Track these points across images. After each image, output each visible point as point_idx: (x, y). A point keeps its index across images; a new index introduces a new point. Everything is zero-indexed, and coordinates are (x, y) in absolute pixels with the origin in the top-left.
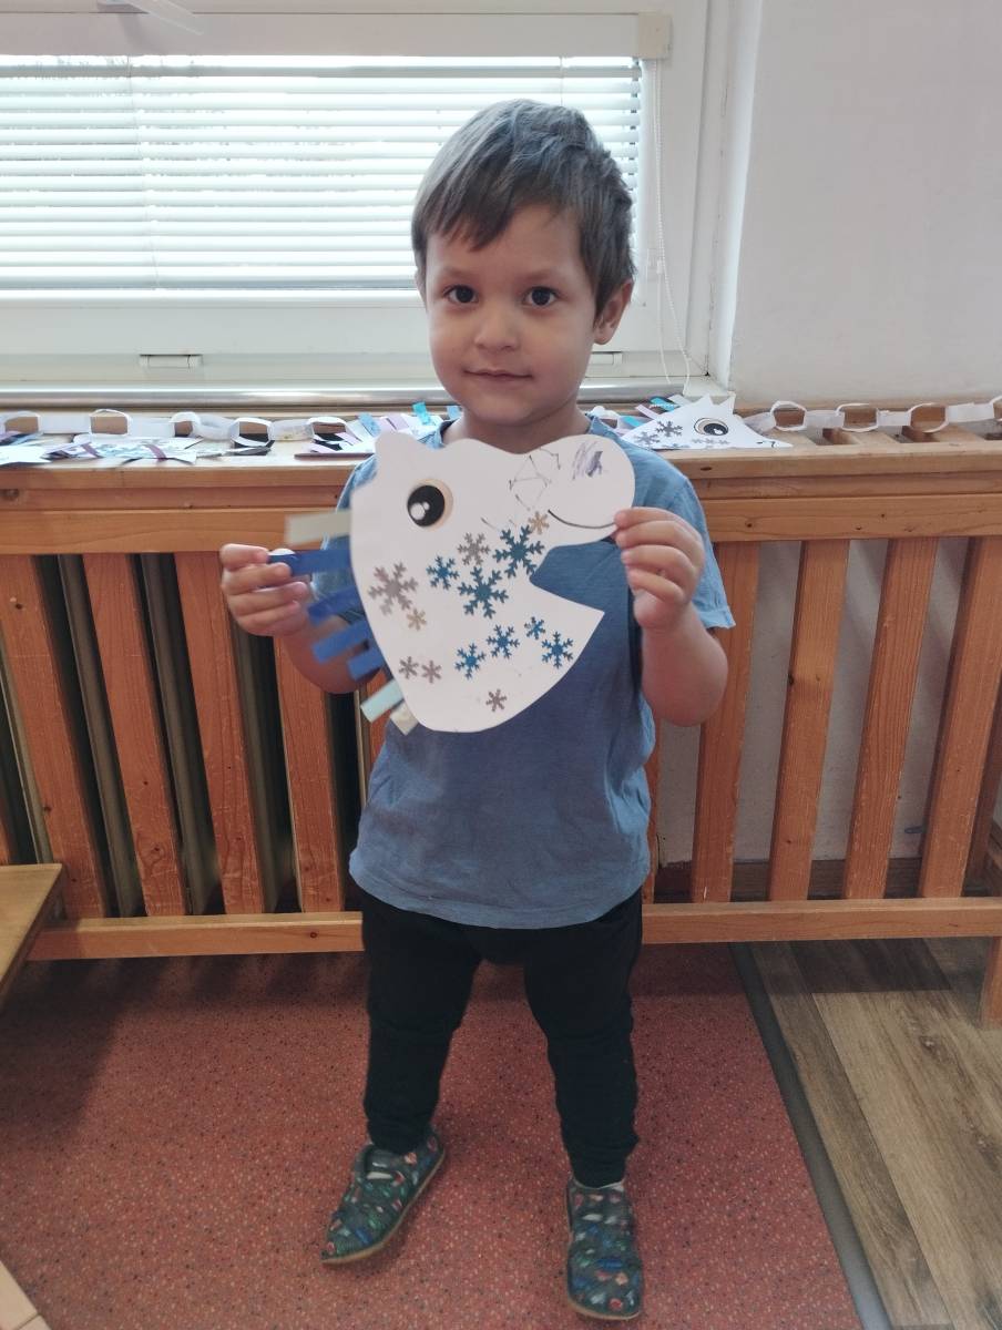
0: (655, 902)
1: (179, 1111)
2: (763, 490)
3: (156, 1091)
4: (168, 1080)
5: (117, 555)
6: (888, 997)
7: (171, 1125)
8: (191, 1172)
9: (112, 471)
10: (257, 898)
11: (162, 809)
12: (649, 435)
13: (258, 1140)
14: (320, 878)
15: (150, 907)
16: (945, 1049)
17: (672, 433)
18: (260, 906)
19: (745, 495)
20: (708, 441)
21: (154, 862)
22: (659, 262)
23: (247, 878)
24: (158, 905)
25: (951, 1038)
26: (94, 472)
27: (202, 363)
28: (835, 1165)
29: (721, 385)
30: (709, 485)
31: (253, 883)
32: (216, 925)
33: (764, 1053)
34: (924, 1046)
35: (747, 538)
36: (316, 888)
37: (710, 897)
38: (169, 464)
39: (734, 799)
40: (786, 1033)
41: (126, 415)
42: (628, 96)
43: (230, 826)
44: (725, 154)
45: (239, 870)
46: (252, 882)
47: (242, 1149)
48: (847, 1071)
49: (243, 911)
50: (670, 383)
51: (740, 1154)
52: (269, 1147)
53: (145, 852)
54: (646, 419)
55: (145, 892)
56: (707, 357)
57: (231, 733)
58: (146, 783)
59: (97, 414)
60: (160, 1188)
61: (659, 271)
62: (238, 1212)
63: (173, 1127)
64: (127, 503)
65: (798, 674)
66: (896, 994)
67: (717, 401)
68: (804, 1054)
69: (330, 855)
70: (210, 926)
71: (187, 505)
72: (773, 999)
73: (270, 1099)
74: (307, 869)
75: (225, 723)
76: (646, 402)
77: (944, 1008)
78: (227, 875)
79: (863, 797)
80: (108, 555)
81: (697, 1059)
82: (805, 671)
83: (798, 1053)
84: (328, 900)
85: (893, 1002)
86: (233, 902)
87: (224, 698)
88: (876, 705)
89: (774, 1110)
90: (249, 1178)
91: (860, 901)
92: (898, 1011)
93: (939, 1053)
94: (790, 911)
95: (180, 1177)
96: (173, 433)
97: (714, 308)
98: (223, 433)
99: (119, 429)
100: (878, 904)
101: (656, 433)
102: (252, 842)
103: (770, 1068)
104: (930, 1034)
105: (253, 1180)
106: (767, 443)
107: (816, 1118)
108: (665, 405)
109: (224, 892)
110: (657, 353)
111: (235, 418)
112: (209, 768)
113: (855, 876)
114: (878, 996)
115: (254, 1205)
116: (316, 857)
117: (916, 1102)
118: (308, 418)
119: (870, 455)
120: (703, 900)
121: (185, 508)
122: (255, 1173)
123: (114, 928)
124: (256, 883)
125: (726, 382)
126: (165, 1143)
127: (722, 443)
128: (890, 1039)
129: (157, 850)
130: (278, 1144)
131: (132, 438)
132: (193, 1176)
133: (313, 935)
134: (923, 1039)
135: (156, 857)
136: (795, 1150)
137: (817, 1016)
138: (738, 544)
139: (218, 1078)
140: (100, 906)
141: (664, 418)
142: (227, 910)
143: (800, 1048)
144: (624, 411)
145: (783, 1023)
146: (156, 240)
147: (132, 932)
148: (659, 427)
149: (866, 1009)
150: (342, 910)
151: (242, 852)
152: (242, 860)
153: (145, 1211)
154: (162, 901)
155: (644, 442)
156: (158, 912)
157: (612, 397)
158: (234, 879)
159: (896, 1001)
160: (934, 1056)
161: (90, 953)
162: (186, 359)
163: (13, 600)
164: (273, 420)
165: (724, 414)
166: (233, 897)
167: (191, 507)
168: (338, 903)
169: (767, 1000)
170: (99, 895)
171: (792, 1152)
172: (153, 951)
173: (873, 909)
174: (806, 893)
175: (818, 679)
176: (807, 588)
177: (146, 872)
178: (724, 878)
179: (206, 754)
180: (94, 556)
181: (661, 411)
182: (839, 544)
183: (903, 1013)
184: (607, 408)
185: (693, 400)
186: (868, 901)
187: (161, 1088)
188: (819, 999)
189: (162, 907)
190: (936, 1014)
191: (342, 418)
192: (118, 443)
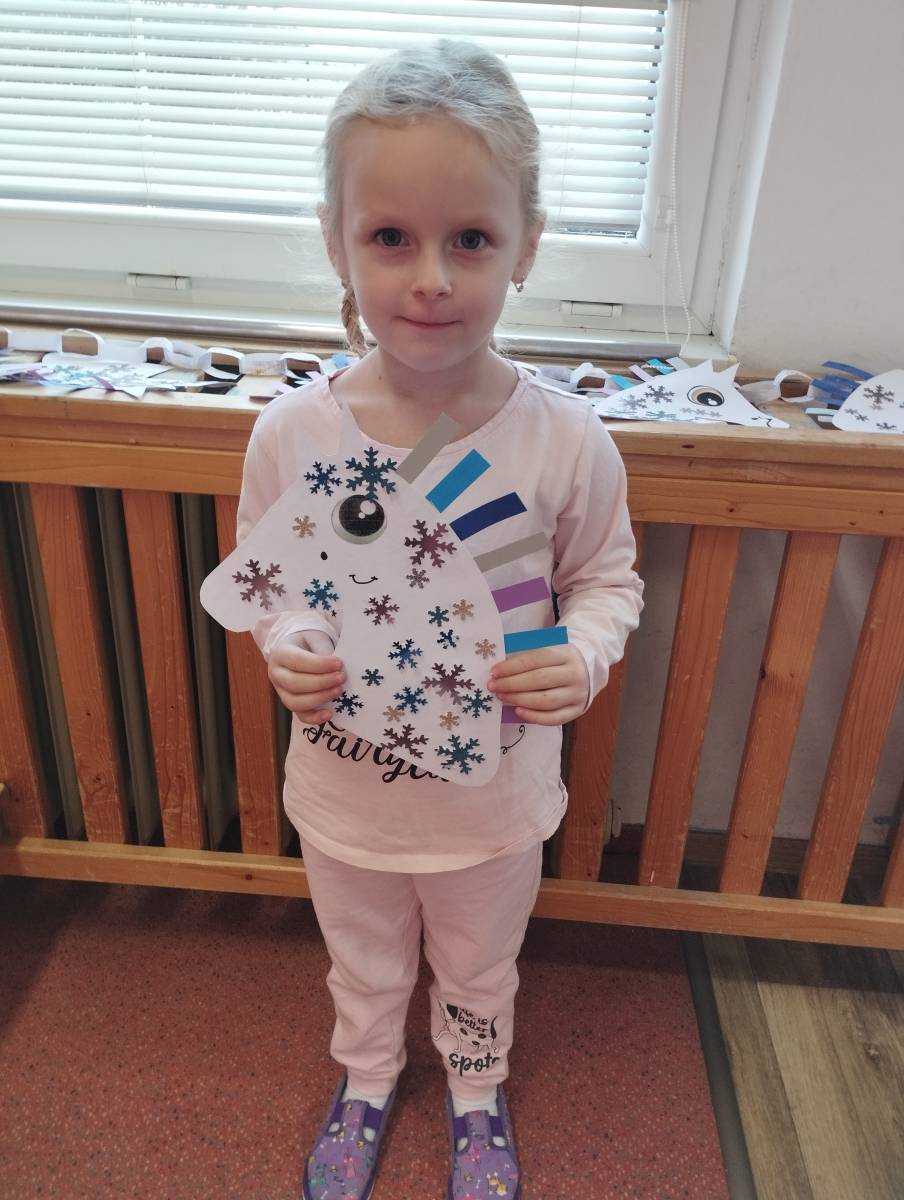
0: (600, 880)
1: (102, 1037)
2: (750, 473)
3: (84, 1013)
4: (98, 1002)
5: (64, 486)
6: (837, 995)
7: (91, 1052)
8: (102, 1106)
9: (54, 400)
10: (197, 836)
11: (104, 741)
12: (636, 399)
13: (173, 1078)
14: (260, 822)
15: (90, 833)
16: (889, 1060)
17: (661, 400)
18: (199, 843)
19: (730, 477)
20: (699, 412)
21: (97, 790)
22: (669, 212)
23: (186, 815)
24: (99, 832)
25: (896, 1048)
26: (36, 399)
27: (191, 285)
28: (757, 1181)
29: (722, 347)
30: (691, 463)
31: (194, 820)
32: (154, 858)
33: (699, 1044)
34: (867, 1054)
35: (729, 524)
36: (255, 831)
37: (657, 882)
38: (117, 397)
39: (690, 786)
40: (725, 1024)
41: (98, 337)
42: (653, 30)
43: (171, 763)
44: (752, 99)
45: (180, 807)
46: (192, 819)
47: (156, 1086)
48: (783, 1075)
49: (182, 845)
50: (668, 342)
51: (659, 1156)
52: (182, 1088)
53: (87, 780)
54: (638, 379)
55: (86, 817)
56: (713, 316)
58: (89, 714)
59: (69, 332)
60: (70, 1118)
61: (668, 221)
62: (141, 1156)
63: (94, 1055)
65: (771, 668)
66: (846, 992)
67: (719, 367)
68: (739, 1048)
70: (147, 858)
71: (132, 441)
72: (716, 983)
73: (193, 1036)
74: (246, 812)
76: (640, 361)
77: (894, 1015)
78: (167, 810)
79: (830, 800)
80: (53, 486)
81: (628, 1042)
82: (779, 664)
83: (734, 1048)
84: (267, 844)
85: (840, 1001)
86: (172, 836)
88: (853, 708)
89: (701, 1110)
90: (158, 1119)
91: (816, 904)
92: (845, 1013)
93: (882, 1064)
94: (740, 906)
95: (91, 1110)
96: (145, 359)
97: (725, 265)
98: (193, 363)
99: (90, 350)
100: (834, 910)
101: (644, 397)
102: (192, 780)
103: (702, 1062)
104: (875, 1042)
105: (162, 1122)
106: (762, 420)
107: (744, 1124)
108: (661, 367)
109: (164, 826)
110: (660, 308)
111: (207, 347)
112: (152, 705)
113: (813, 878)
114: (826, 993)
115: (157, 1150)
116: (256, 801)
117: (851, 1117)
118: (282, 353)
119: (873, 445)
120: (649, 884)
121: (128, 444)
122: (164, 1115)
123: (54, 851)
124: (195, 821)
125: (728, 346)
126: (83, 1071)
127: (713, 414)
128: (832, 1044)
129: (99, 779)
130: (192, 1086)
131: (100, 361)
132: (103, 1110)
134: (867, 1046)
135: (97, 786)
136: (717, 1159)
137: (760, 1008)
138: (718, 528)
139: (146, 1006)
140: (42, 827)
141: (656, 382)
142: (167, 844)
143: (737, 1042)
144: (613, 369)
145: (722, 1011)
146: (149, 156)
147: (72, 857)
148: (649, 391)
149: (811, 1004)
150: (280, 855)
152: (182, 796)
153: (50, 1144)
154: (102, 829)
155: (629, 406)
156: (99, 838)
157: (603, 352)
159: (844, 1000)
160: (877, 1068)
161: (30, 871)
162: (174, 280)
164: (246, 352)
165: (723, 383)
167: (137, 444)
168: (276, 848)
169: (710, 983)
170: (41, 816)
171: (714, 1159)
172: (91, 876)
173: (829, 914)
174: (759, 888)
175: (792, 676)
176: (788, 580)
177: (87, 800)
178: (674, 865)
179: (149, 691)
180: (39, 485)
181: (656, 373)
182: (828, 539)
183: (850, 1015)
184: (595, 365)
185: (693, 363)
186: (823, 905)
187: (90, 1010)
188: (763, 989)
189: (102, 834)
190: (884, 1020)
191: (317, 355)
192: (85, 365)
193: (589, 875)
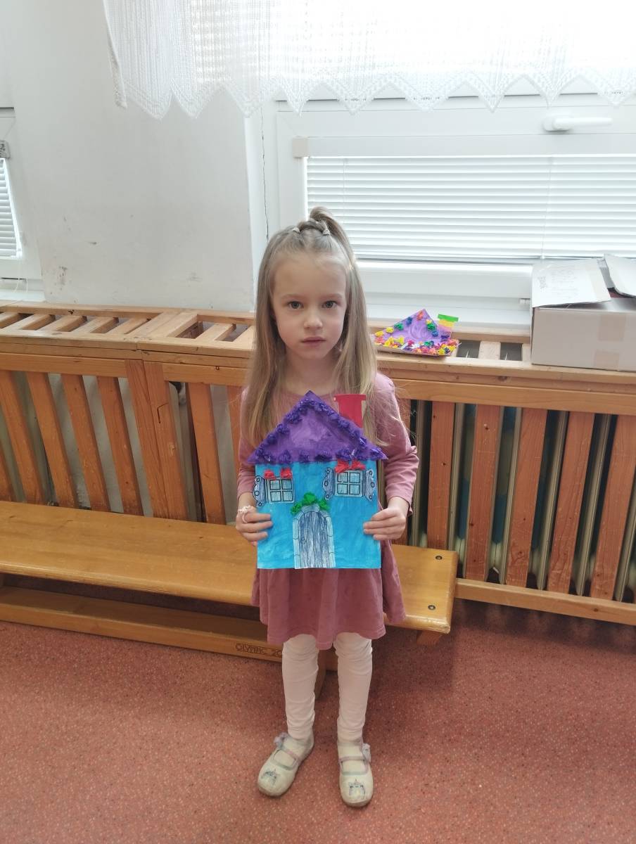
57: (576, 500)
64: (559, 386)
69: (613, 570)
75: (574, 494)
87: (577, 483)
133: (596, 610)
151: (565, 562)
158: (558, 574)
163: (485, 425)
166: (554, 583)
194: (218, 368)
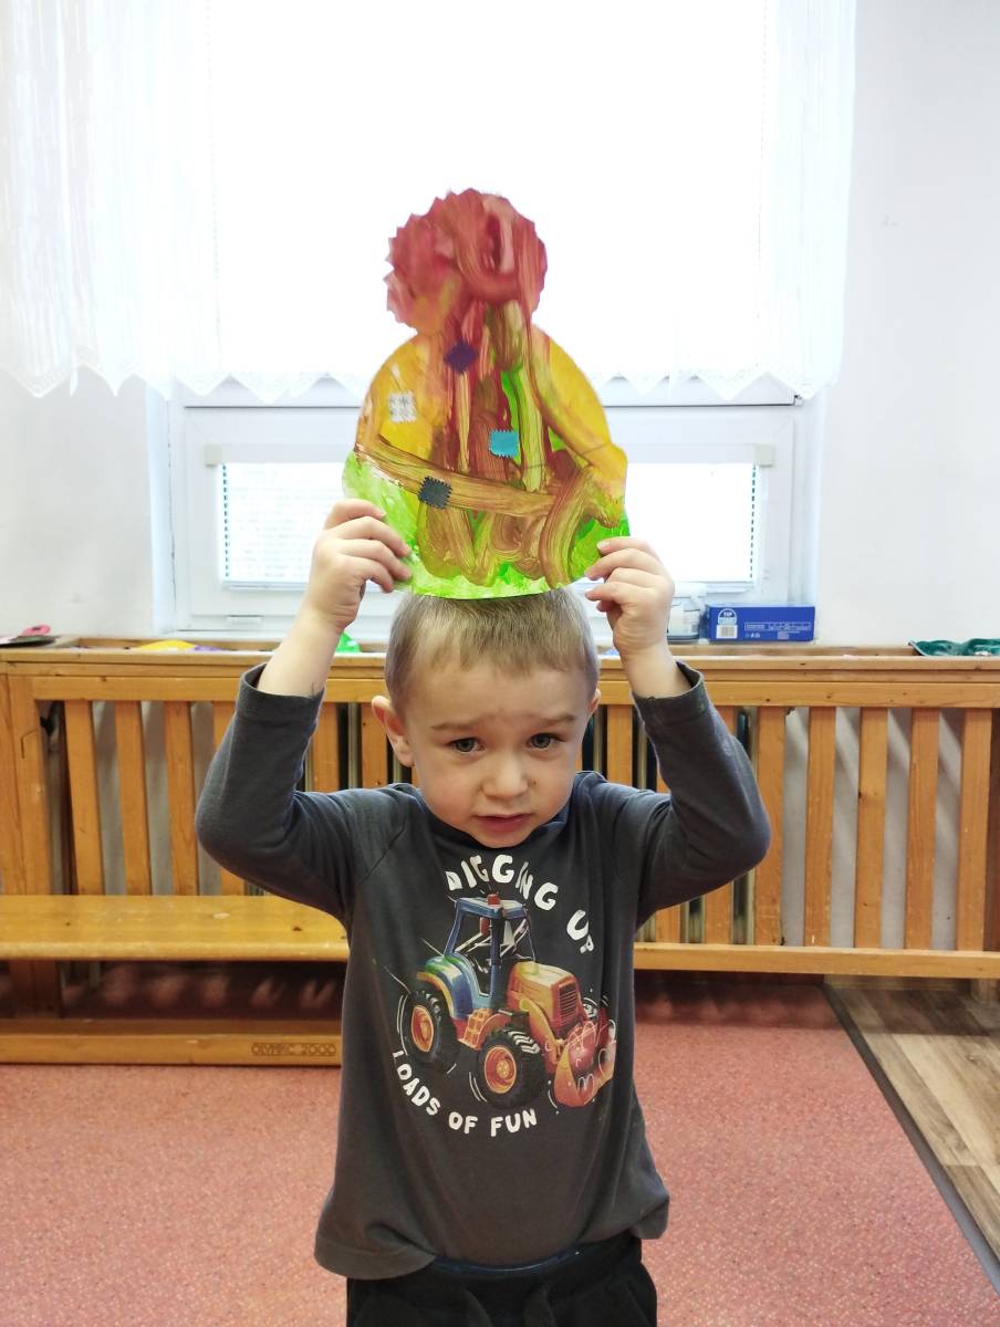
0: (781, 945)
2: (835, 677)
16: (983, 1061)
19: (825, 680)
25: (988, 1057)
30: (805, 673)
35: (828, 705)
37: (817, 944)
65: (864, 791)
72: (864, 1035)
77: (984, 1044)
79: (911, 875)
82: (868, 789)
83: (881, 1058)
88: (913, 813)
91: (916, 950)
92: (951, 1044)
93: (979, 1062)
100: (928, 953)
107: (894, 1084)
114: (938, 1037)
117: (960, 1081)
119: (893, 661)
128: (945, 1055)
138: (823, 707)
145: (871, 1045)
149: (929, 1043)
159: (950, 1039)
160: (975, 1064)
169: (861, 1035)
173: (925, 954)
175: (875, 794)
178: (825, 929)
182: (880, 711)
183: (955, 1045)
186: (922, 951)
188: (896, 1036)
190: (977, 1046)
193: (774, 941)
194: (104, 678)
